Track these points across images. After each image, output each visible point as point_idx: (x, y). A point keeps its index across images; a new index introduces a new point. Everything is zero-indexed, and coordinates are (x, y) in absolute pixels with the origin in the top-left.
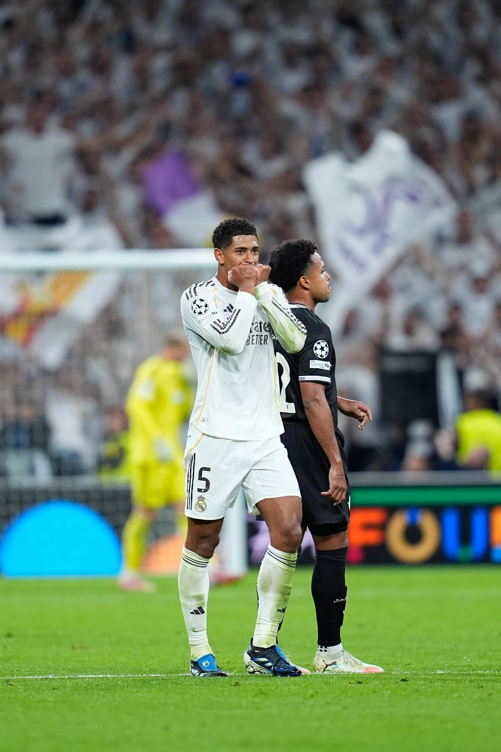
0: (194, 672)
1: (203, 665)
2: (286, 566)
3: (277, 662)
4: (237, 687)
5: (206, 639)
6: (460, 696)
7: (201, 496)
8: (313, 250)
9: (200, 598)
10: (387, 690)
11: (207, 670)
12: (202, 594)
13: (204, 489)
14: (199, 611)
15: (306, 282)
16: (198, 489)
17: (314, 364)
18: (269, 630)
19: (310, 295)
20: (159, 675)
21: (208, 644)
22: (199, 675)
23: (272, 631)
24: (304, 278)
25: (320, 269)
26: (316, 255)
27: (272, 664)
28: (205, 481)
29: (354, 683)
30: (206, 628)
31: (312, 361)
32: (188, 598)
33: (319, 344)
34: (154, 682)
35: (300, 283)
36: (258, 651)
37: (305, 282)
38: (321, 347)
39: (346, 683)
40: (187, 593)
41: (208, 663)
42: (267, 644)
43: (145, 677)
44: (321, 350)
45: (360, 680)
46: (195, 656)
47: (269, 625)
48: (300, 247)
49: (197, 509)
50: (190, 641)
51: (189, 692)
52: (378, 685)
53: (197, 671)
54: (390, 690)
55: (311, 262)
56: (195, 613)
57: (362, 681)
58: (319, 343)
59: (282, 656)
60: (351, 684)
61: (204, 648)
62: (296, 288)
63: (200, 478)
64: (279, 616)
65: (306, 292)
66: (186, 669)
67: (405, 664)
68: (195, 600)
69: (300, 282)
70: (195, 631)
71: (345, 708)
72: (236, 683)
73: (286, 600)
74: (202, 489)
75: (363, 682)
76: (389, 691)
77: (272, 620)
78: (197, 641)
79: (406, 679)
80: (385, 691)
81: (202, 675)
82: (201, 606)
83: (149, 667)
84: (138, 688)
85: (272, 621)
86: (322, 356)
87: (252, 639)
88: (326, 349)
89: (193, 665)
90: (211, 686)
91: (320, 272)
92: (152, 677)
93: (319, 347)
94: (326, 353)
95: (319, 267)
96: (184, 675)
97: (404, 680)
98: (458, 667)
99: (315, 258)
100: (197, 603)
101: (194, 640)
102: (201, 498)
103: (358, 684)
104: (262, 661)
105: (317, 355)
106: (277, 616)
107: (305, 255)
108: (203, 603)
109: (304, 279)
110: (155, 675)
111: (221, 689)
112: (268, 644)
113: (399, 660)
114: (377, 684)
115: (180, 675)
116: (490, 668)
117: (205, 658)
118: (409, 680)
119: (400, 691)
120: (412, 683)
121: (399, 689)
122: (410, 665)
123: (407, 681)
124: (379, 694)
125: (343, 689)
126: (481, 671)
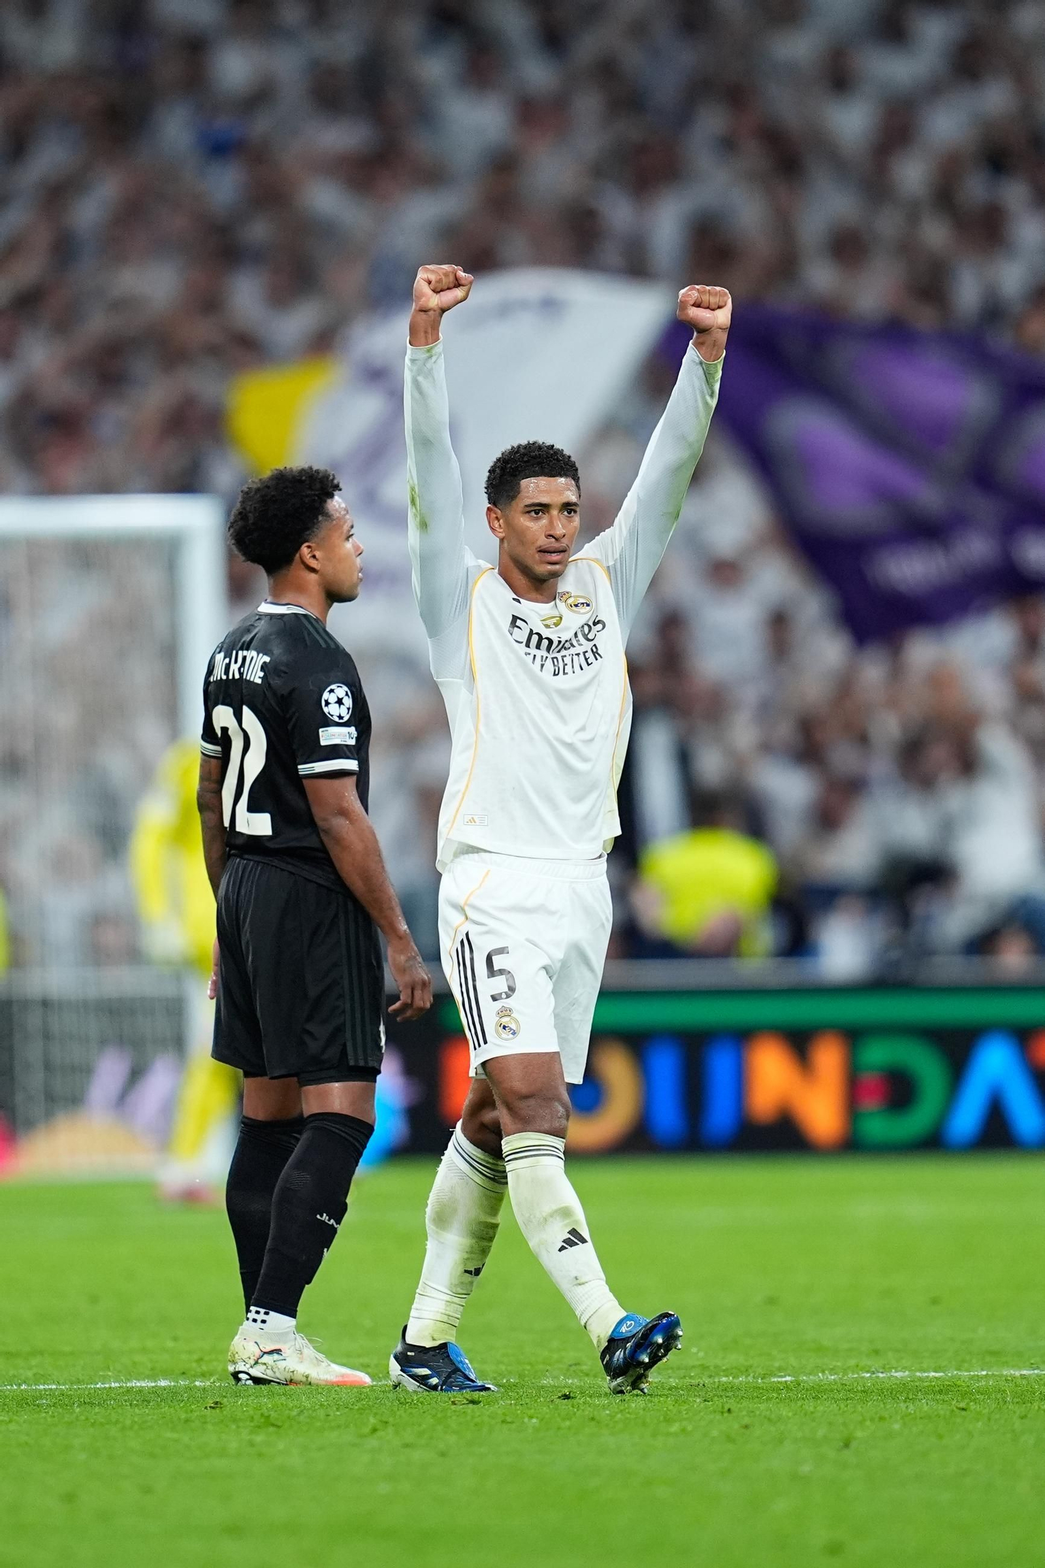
2: (488, 1179)
3: (449, 1376)
4: (218, 1410)
6: (683, 1430)
7: (502, 1007)
8: (330, 490)
9: (566, 1213)
10: (531, 1417)
12: (567, 1206)
13: (506, 993)
14: (574, 1239)
15: (314, 557)
16: (491, 996)
17: (330, 736)
18: (440, 1310)
19: (319, 585)
20: (54, 1387)
23: (447, 1312)
24: (309, 547)
25: (345, 531)
26: (337, 501)
27: (437, 1381)
28: (505, 977)
29: (463, 1402)
31: (323, 731)
33: (332, 694)
34: (44, 1401)
35: (301, 558)
36: (413, 1354)
37: (311, 557)
38: (336, 700)
42: (431, 1339)
43: (26, 1390)
44: (337, 705)
47: (443, 1300)
48: (305, 480)
51: (117, 1422)
52: (513, 1406)
54: (537, 1418)
55: (328, 516)
56: (568, 1246)
58: (332, 691)
59: (460, 1366)
60: (455, 1404)
62: (292, 567)
63: (492, 971)
64: (466, 1284)
65: (313, 576)
66: (110, 1374)
67: (570, 1363)
69: (300, 555)
71: (443, 1454)
72: (216, 1403)
73: (484, 1252)
74: (500, 994)
75: (480, 1402)
76: (534, 1420)
77: (452, 1291)
79: (572, 1395)
80: (526, 1420)
82: (574, 1230)
83: (35, 1370)
84: (11, 1413)
85: (451, 1294)
86: (340, 717)
87: (405, 1328)
88: (348, 702)
90: (163, 1410)
91: (344, 536)
92: (40, 1391)
93: (332, 698)
94: (349, 709)
95: (342, 527)
96: (107, 1386)
97: (566, 1397)
98: (679, 1368)
99: (335, 506)
100: (565, 1224)
102: (505, 1012)
103: (471, 1406)
104: (420, 1374)
105: (332, 716)
106: (462, 1283)
107: (315, 499)
108: (575, 1223)
109: (310, 550)
110: (46, 1387)
111: (183, 1416)
112: (434, 1340)
113: (555, 1356)
114: (511, 1404)
115: (98, 1386)
116: (746, 1371)
118: (576, 1398)
119: (558, 1419)
120: (584, 1402)
121: (556, 1415)
122: (577, 1366)
123: (573, 1398)
124: (514, 1426)
125: (439, 1415)
126: (727, 1378)
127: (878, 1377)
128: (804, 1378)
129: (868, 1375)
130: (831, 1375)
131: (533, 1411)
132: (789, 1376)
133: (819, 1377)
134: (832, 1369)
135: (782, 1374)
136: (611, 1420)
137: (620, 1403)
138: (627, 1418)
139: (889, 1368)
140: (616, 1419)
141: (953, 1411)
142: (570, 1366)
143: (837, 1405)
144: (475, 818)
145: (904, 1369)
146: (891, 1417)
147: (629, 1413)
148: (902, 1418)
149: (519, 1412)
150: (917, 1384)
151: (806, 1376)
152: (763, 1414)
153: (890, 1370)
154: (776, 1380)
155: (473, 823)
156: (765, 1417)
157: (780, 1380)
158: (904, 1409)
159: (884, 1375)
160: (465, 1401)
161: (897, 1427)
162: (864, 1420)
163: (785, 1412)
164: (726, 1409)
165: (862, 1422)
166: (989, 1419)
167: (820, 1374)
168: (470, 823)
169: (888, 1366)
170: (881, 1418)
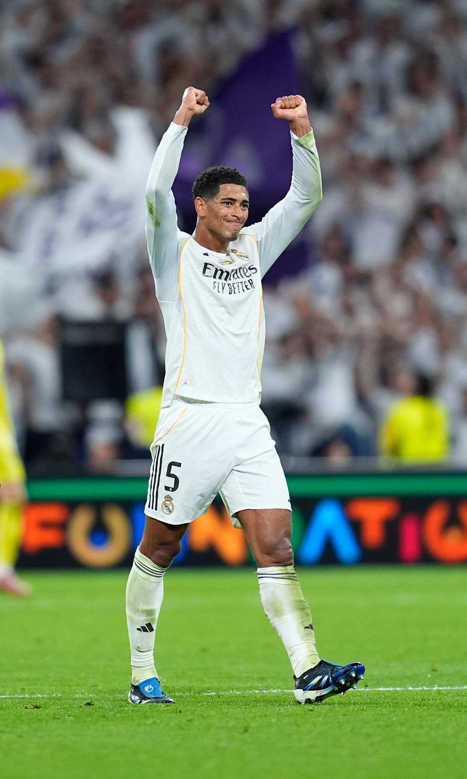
0: (134, 699)
1: (146, 690)
5: (152, 661)
6: (154, 723)
7: (168, 495)
9: (150, 613)
10: (69, 716)
11: (150, 696)
12: (153, 609)
13: (172, 488)
14: (147, 628)
16: (165, 486)
21: (154, 666)
22: (140, 702)
28: (174, 479)
29: (31, 707)
30: (153, 648)
32: (136, 610)
39: (22, 707)
40: (136, 605)
41: (151, 688)
45: (38, 704)
46: (136, 679)
49: (163, 510)
50: (133, 661)
52: (59, 710)
53: (137, 698)
54: (73, 716)
56: (142, 630)
57: (40, 705)
60: (27, 709)
61: (149, 671)
63: (169, 474)
68: (144, 614)
70: (141, 650)
71: (20, 736)
74: (169, 488)
75: (41, 707)
76: (71, 717)
78: (141, 662)
79: (92, 703)
80: (67, 717)
81: (144, 702)
82: (150, 623)
89: (133, 690)
97: (89, 704)
100: (146, 618)
101: (136, 661)
102: (168, 498)
103: (36, 709)
108: (153, 620)
113: (83, 681)
114: (58, 708)
116: (189, 689)
117: (148, 682)
118: (94, 704)
119: (85, 717)
120: (99, 707)
121: (83, 714)
122: (96, 687)
123: (93, 705)
124: (59, 721)
125: (18, 715)
126: (179, 694)
127: (263, 693)
128: (222, 693)
129: (258, 691)
130: (237, 692)
131: (70, 712)
132: (214, 692)
133: (230, 692)
134: (238, 688)
135: (210, 691)
136: (114, 717)
137: (119, 707)
138: (123, 716)
139: (269, 688)
140: (117, 716)
141: (305, 711)
142: (91, 687)
143: (241, 709)
144: (187, 382)
145: (279, 688)
146: (271, 715)
147: (124, 713)
148: (277, 715)
149: (63, 713)
150: (285, 696)
151: (223, 692)
152: (199, 713)
153: (270, 689)
154: (206, 694)
155: (186, 384)
156: (200, 715)
157: (208, 694)
158: (278, 710)
159: (267, 691)
160: (32, 707)
161: (274, 720)
162: (256, 716)
163: (212, 713)
164: (178, 711)
165: (254, 718)
166: (325, 716)
167: (231, 691)
168: (184, 385)
169: (269, 687)
170: (266, 716)
